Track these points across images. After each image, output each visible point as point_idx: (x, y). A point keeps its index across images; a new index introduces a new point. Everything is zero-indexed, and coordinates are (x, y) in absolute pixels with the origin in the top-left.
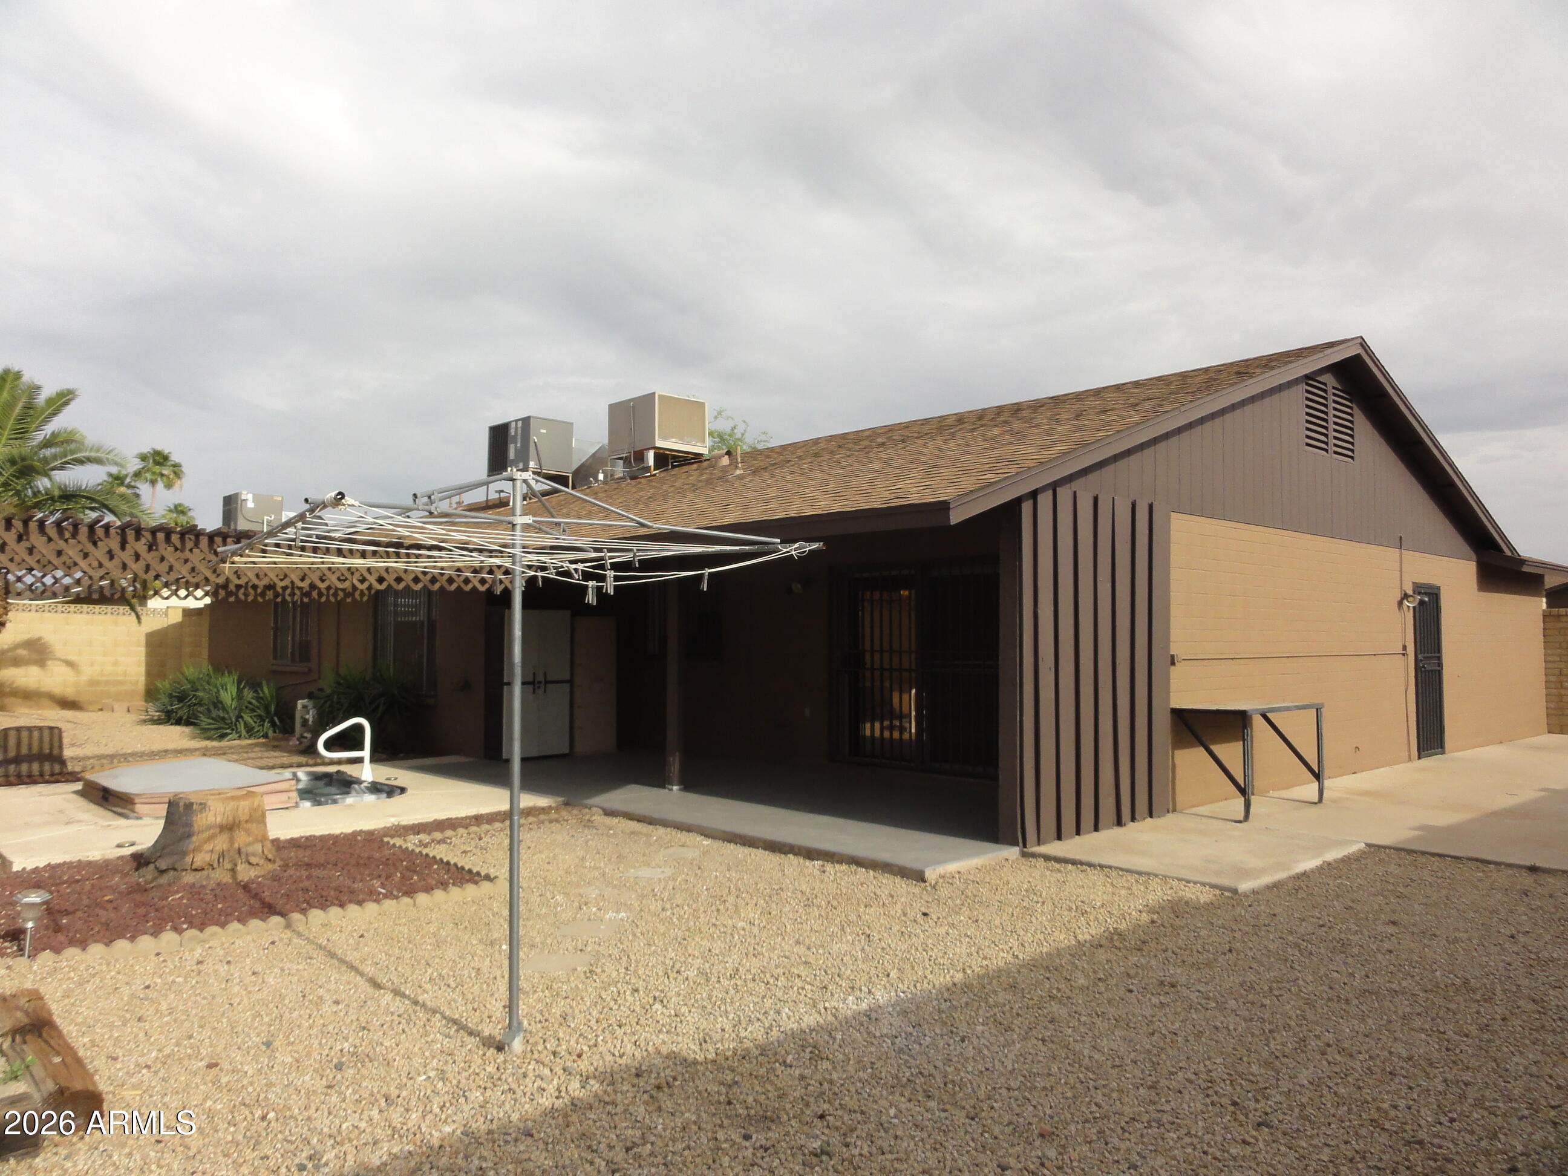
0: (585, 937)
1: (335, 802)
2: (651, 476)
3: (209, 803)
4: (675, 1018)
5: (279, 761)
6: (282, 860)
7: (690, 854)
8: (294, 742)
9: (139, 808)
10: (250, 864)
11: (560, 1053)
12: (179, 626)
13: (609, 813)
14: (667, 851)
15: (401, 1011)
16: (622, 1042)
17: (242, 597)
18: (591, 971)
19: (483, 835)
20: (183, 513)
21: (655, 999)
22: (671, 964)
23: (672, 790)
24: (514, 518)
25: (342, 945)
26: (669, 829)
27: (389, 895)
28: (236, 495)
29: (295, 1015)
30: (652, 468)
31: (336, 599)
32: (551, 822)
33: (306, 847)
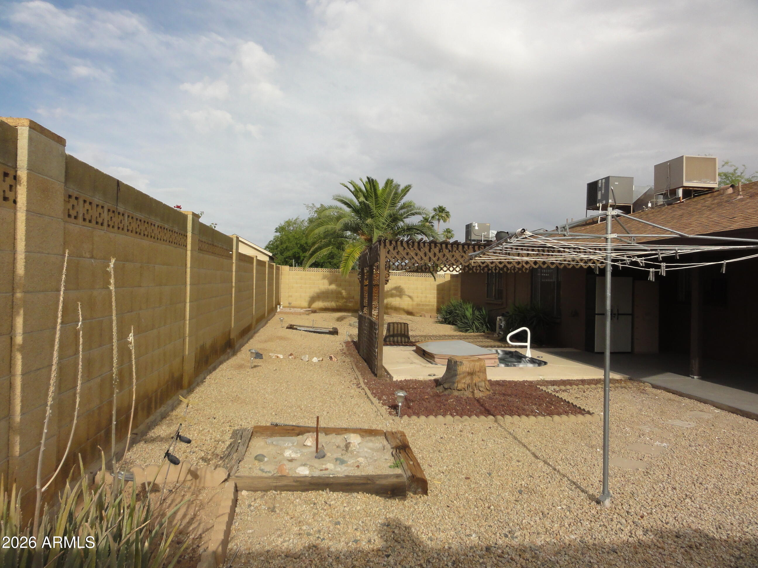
0: (643, 453)
1: (515, 366)
2: (680, 202)
3: (464, 362)
4: (699, 510)
5: (489, 344)
6: (493, 390)
7: (706, 416)
8: (496, 335)
9: (436, 360)
10: (480, 390)
11: (631, 513)
12: (449, 282)
13: (654, 387)
14: (692, 413)
15: (548, 471)
16: (667, 516)
17: (475, 271)
18: (647, 472)
19: (585, 390)
20: (450, 232)
21: (686, 495)
22: (696, 478)
23: (694, 378)
24: (607, 235)
25: (520, 434)
26: (692, 400)
27: (540, 414)
28: (471, 224)
29: (500, 463)
30: (681, 198)
31: (514, 271)
32: (622, 387)
33: (503, 385)
